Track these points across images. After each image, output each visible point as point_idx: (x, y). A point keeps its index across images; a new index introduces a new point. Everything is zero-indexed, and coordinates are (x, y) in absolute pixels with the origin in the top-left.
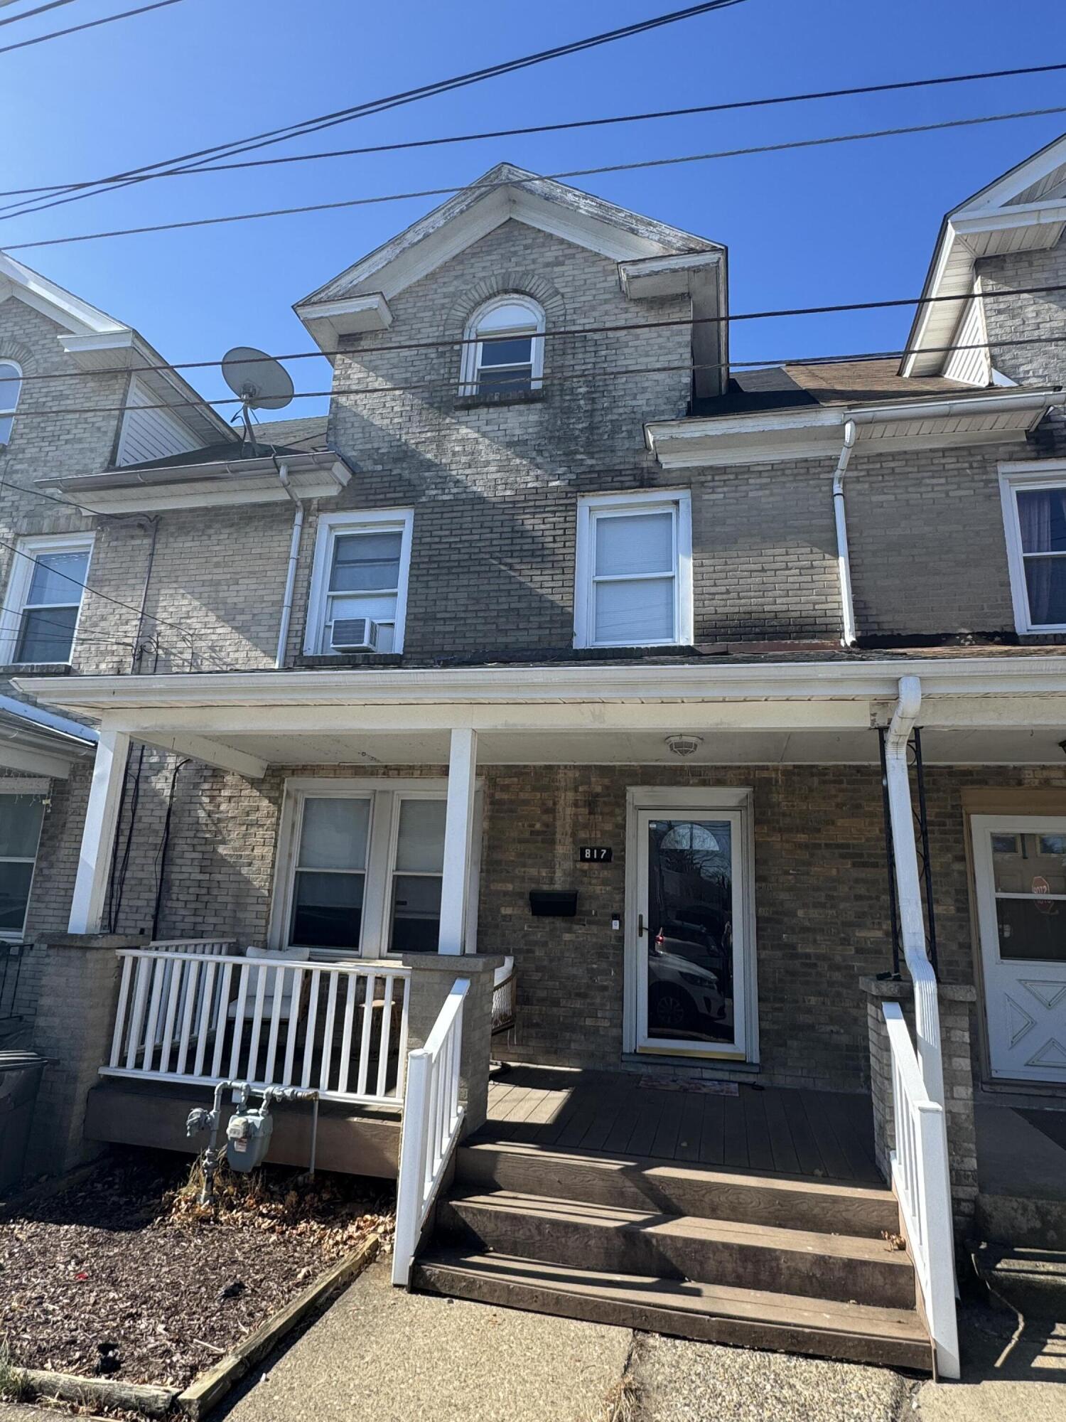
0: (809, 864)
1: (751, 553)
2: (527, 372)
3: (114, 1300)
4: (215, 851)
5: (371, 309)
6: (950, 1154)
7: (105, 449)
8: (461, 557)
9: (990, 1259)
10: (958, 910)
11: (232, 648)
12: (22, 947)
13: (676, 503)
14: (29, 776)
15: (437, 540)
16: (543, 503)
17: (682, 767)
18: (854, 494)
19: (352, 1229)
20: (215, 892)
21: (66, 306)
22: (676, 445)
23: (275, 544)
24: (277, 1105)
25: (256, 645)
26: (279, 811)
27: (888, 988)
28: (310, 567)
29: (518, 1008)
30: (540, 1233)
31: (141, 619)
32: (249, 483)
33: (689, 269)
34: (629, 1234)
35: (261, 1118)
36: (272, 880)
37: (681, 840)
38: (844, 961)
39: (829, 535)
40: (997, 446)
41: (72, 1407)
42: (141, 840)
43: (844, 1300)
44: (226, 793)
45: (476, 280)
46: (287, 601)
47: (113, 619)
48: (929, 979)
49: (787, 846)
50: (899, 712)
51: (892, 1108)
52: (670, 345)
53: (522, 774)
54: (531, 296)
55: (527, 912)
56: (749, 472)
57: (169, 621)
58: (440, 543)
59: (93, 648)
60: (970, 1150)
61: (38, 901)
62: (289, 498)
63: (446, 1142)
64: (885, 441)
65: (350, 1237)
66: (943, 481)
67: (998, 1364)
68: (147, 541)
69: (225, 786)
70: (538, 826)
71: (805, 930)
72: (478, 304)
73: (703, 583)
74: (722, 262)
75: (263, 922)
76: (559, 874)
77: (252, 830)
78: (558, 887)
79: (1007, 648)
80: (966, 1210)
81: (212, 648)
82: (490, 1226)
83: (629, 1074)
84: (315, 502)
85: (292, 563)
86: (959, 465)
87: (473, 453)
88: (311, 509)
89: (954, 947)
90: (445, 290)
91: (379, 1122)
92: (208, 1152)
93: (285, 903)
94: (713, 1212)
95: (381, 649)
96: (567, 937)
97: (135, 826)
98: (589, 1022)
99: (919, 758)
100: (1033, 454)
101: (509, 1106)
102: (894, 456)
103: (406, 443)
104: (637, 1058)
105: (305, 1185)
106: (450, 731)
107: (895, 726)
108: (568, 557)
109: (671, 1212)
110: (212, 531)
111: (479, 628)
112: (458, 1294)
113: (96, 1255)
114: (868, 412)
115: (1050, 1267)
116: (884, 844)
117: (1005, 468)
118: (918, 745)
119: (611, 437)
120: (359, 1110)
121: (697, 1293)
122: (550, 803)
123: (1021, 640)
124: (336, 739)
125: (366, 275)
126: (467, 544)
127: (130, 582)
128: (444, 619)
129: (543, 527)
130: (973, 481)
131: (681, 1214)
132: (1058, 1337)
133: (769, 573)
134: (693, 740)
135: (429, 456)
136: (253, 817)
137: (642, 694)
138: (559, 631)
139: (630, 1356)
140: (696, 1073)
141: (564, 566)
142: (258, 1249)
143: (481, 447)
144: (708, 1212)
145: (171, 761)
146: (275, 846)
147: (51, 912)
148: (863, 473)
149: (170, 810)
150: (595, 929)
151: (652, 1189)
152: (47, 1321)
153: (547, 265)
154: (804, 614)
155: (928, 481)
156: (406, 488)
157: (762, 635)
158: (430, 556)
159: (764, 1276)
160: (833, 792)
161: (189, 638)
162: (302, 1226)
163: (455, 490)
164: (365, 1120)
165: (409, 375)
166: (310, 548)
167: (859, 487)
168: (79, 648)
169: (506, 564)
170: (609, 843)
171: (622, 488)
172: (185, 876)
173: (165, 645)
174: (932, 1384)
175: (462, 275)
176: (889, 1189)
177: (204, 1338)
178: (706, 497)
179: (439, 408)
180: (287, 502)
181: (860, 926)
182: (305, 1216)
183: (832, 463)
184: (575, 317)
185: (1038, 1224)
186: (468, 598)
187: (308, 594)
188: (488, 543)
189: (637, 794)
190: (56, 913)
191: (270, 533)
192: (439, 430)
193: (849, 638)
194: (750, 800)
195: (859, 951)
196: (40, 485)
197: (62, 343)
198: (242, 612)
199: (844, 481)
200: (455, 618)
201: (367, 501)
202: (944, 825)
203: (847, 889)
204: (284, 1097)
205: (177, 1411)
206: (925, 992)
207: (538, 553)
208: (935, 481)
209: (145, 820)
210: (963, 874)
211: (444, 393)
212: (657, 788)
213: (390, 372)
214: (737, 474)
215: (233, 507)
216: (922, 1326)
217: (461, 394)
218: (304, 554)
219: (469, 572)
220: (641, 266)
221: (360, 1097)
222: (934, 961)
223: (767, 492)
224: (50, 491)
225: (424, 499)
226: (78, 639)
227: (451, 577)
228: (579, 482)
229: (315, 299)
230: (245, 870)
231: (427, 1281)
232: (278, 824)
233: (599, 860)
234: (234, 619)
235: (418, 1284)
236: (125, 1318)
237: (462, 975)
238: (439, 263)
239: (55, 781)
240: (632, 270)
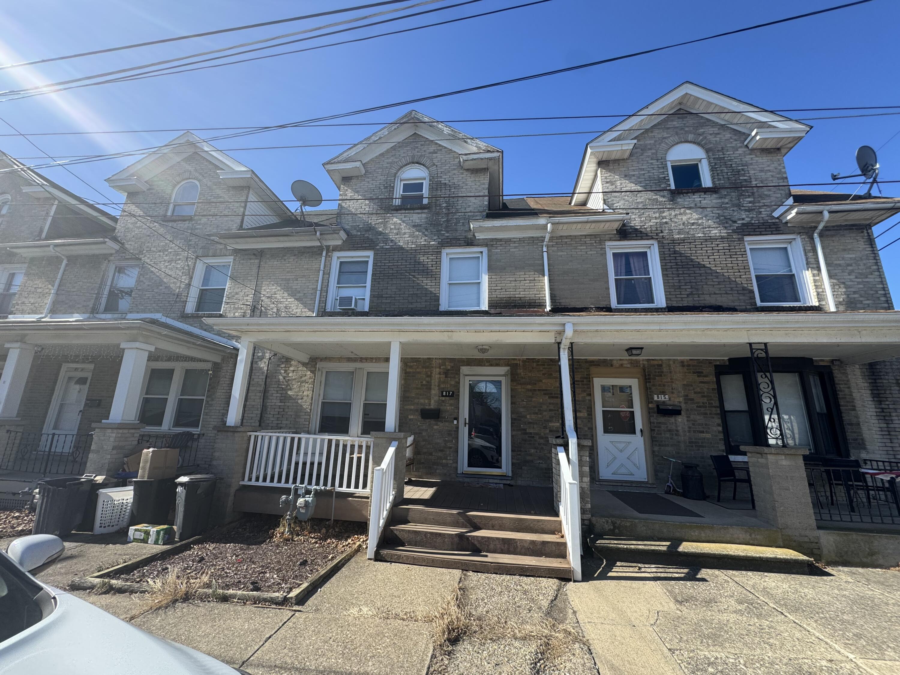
0: (532, 397)
1: (510, 274)
2: (421, 197)
3: (254, 568)
4: (286, 393)
5: (356, 167)
6: (581, 503)
7: (238, 221)
8: (394, 272)
9: (594, 540)
10: (588, 415)
11: (295, 307)
12: (199, 435)
13: (482, 252)
14: (203, 361)
15: (383, 264)
16: (428, 251)
17: (483, 359)
18: (551, 251)
19: (350, 541)
20: (286, 410)
21: (221, 158)
22: (482, 229)
23: (314, 264)
24: (317, 494)
25: (305, 306)
26: (315, 376)
27: (560, 441)
28: (329, 274)
29: (415, 457)
30: (426, 537)
31: (254, 294)
32: (302, 238)
33: (488, 158)
34: (460, 536)
35: (311, 499)
36: (311, 405)
37: (482, 387)
38: (545, 435)
39: (541, 267)
40: (605, 235)
41: (244, 602)
42: (254, 388)
43: (541, 556)
44: (292, 369)
45: (400, 158)
46: (319, 288)
47: (242, 294)
48: (573, 437)
49: (523, 390)
50: (565, 336)
51: (560, 486)
52: (480, 189)
53: (418, 361)
54: (423, 165)
55: (420, 417)
56: (510, 241)
57: (267, 295)
58: (384, 266)
59: (232, 306)
60: (588, 501)
61: (206, 415)
62: (319, 244)
63: (388, 505)
64: (564, 231)
65: (349, 544)
66: (585, 247)
67: (595, 576)
68: (257, 261)
69: (291, 366)
70: (424, 382)
71: (530, 423)
72: (402, 167)
73: (492, 285)
74: (501, 157)
75: (308, 423)
76: (432, 402)
77: (303, 384)
78: (432, 407)
79: (607, 313)
80: (587, 524)
81: (286, 307)
82: (406, 536)
83: (460, 482)
84: (331, 247)
85: (321, 273)
86: (591, 242)
87: (399, 229)
88: (330, 250)
89: (586, 429)
90: (387, 161)
91: (360, 499)
92: (289, 513)
93: (317, 415)
94: (493, 528)
95: (359, 309)
96: (435, 427)
97: (251, 383)
98: (444, 461)
99: (572, 356)
100: (619, 239)
101: (412, 494)
102: (567, 237)
103: (370, 224)
104: (463, 475)
105: (329, 526)
106: (390, 342)
107: (564, 341)
108: (437, 273)
109: (477, 528)
110: (286, 258)
111: (401, 301)
112: (394, 561)
113: (243, 553)
114: (557, 219)
115: (616, 542)
116: (559, 389)
117: (608, 243)
118: (572, 349)
119: (456, 225)
120: (351, 495)
121: (486, 556)
122: (429, 373)
123: (613, 310)
124: (340, 345)
125: (355, 153)
126: (396, 267)
127: (249, 278)
128: (386, 297)
129: (427, 260)
130: (596, 248)
131: (481, 529)
132: (617, 566)
133: (517, 282)
134: (487, 347)
135: (380, 229)
136: (303, 379)
137: (468, 328)
138: (434, 303)
139: (461, 578)
140: (487, 481)
141: (435, 276)
142: (311, 549)
143: (402, 227)
144: (491, 528)
145: (267, 355)
146: (313, 391)
147: (212, 420)
148: (554, 243)
149: (266, 376)
150: (447, 424)
151: (469, 520)
152: (227, 576)
153: (430, 153)
154: (531, 298)
155: (579, 247)
156: (370, 243)
157: (515, 306)
158: (380, 271)
159: (512, 549)
160: (541, 369)
161: (276, 303)
162: (329, 541)
163: (391, 244)
164: (354, 499)
165: (372, 195)
166: (329, 266)
167: (553, 249)
168: (226, 306)
169: (412, 275)
170: (453, 389)
171: (460, 246)
172: (273, 404)
173: (265, 306)
174: (572, 583)
175: (395, 155)
176: (558, 516)
177: (293, 579)
178: (493, 250)
179: (385, 210)
180: (320, 246)
181: (551, 421)
182: (329, 537)
183: (543, 239)
184: (441, 175)
185: (612, 527)
186: (396, 289)
187: (328, 285)
188: (404, 266)
189: (465, 370)
190: (215, 420)
191: (312, 259)
192: (385, 219)
193: (548, 308)
194: (509, 372)
195: (550, 431)
196: (209, 235)
197: (219, 174)
198: (299, 292)
199: (548, 246)
200: (391, 297)
201: (354, 247)
202: (583, 381)
203: (546, 407)
204: (321, 490)
205: (287, 601)
206: (573, 442)
207: (425, 271)
208: (582, 247)
209: (255, 380)
210: (590, 401)
211: (387, 204)
212: (472, 367)
213: (364, 193)
214: (506, 242)
215: (295, 248)
216: (569, 563)
217: (394, 204)
218: (326, 269)
219: (397, 278)
220: (468, 156)
221: (352, 490)
222: (576, 431)
223: (518, 250)
224: (212, 238)
225: (378, 247)
226: (225, 302)
227: (389, 280)
228: (443, 242)
229: (332, 162)
230: (300, 401)
231: (382, 556)
232: (314, 382)
233: (449, 396)
234: (295, 295)
235: (378, 558)
236: (260, 574)
237: (395, 439)
238: (385, 150)
239: (215, 364)
240: (465, 158)
